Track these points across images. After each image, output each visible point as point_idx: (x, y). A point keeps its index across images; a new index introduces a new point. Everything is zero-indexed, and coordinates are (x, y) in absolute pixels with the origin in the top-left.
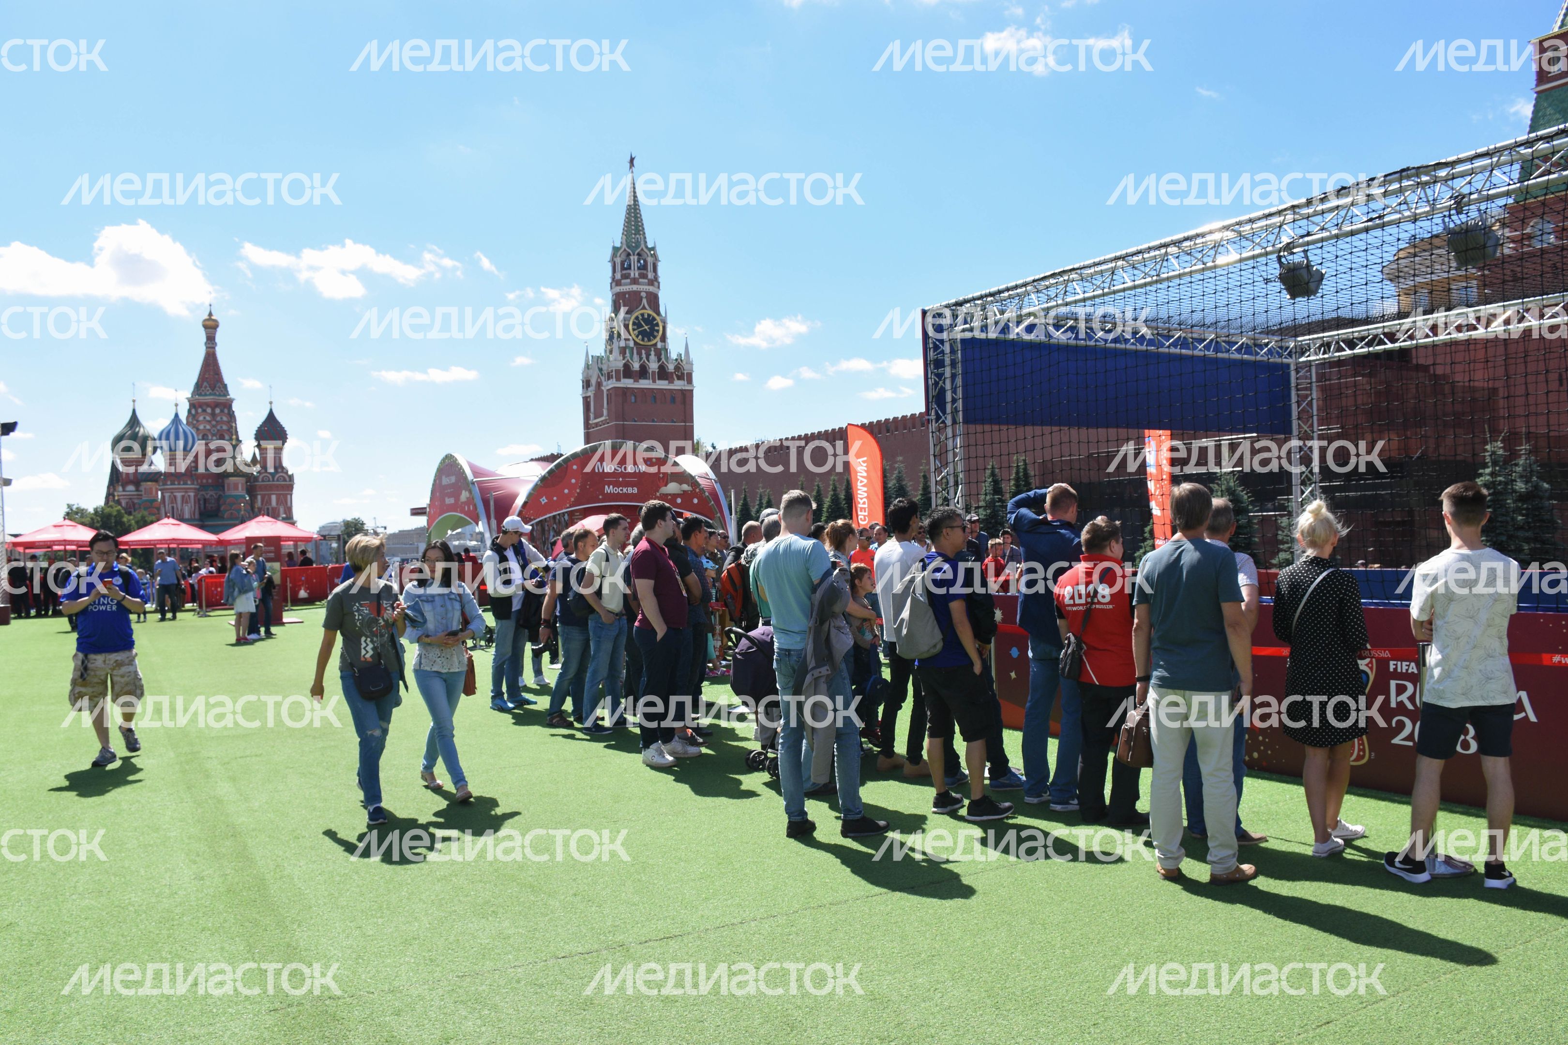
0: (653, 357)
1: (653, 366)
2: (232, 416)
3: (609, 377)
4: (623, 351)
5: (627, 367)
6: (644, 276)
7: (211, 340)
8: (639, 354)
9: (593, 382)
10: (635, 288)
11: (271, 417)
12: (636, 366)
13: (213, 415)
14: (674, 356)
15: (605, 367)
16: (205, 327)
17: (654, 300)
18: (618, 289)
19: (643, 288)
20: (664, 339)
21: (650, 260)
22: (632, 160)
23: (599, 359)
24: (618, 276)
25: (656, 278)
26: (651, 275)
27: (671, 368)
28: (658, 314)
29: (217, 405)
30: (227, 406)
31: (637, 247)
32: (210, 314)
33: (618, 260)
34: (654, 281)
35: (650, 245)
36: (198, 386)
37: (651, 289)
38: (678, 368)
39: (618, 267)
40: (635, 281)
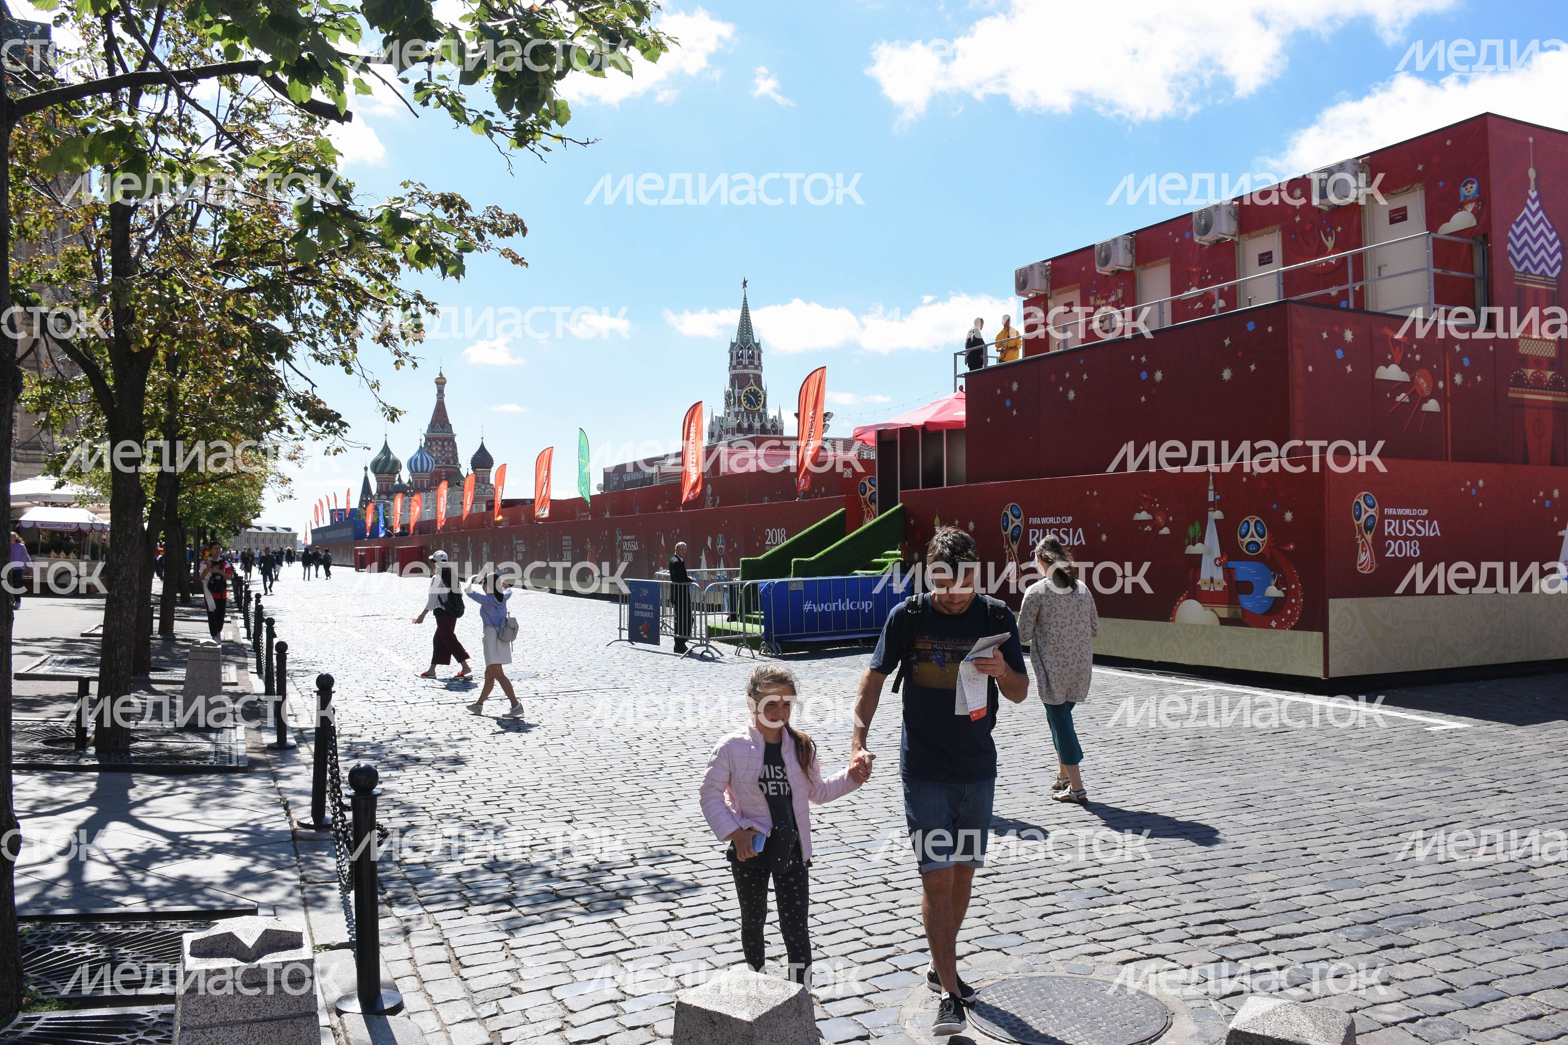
0: (757, 419)
1: (757, 425)
2: (454, 446)
3: (727, 432)
4: (737, 415)
5: (739, 425)
6: (752, 363)
7: (441, 393)
8: (748, 417)
9: (716, 434)
10: (746, 371)
11: (482, 448)
12: (746, 425)
13: (443, 446)
14: (771, 417)
15: (724, 425)
16: (437, 383)
17: (758, 380)
18: (734, 372)
19: (751, 371)
20: (764, 406)
21: (756, 352)
22: (745, 283)
23: (720, 419)
24: (734, 363)
25: (760, 364)
26: (756, 363)
27: (769, 426)
28: (761, 388)
29: (446, 439)
30: (451, 440)
31: (748, 343)
32: (441, 374)
33: (735, 352)
34: (759, 367)
35: (756, 341)
36: (432, 427)
37: (757, 372)
38: (773, 426)
39: (735, 357)
40: (745, 367)
